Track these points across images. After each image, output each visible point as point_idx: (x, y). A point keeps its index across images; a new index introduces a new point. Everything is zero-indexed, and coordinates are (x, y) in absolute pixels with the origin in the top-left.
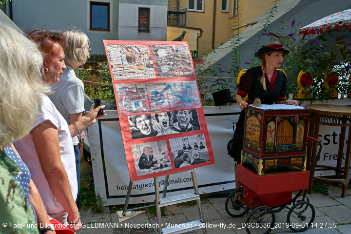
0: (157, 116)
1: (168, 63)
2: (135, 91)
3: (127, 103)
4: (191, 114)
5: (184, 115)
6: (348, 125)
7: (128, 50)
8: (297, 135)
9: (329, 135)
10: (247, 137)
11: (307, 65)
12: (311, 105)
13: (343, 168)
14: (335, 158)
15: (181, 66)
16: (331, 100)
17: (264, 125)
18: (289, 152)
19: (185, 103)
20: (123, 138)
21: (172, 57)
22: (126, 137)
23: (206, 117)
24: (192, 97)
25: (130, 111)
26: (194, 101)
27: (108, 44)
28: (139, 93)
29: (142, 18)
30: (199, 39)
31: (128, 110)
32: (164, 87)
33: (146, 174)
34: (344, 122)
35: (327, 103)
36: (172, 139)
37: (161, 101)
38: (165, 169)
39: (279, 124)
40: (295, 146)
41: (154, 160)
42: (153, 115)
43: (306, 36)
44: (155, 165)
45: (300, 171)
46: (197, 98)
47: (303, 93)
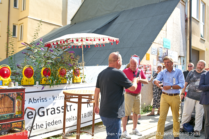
47: (45, 80)
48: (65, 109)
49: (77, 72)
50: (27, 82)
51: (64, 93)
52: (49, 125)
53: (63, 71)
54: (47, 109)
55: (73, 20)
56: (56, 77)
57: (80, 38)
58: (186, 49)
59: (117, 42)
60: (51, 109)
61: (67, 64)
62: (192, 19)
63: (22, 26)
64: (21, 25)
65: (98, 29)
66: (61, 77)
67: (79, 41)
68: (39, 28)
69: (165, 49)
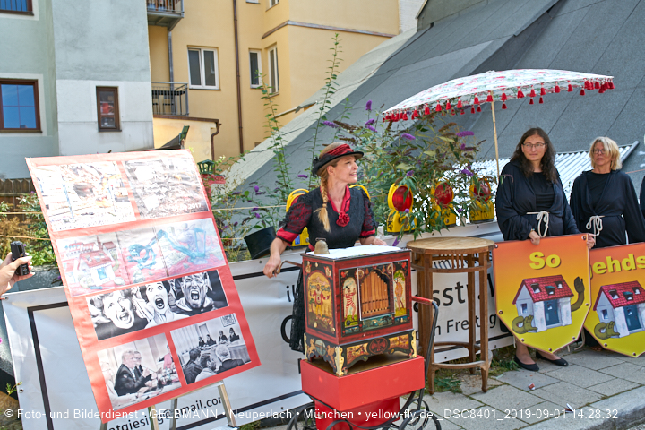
0: (143, 290)
1: (157, 191)
2: (96, 248)
3: (83, 273)
4: (208, 280)
5: (194, 283)
6: (477, 269)
7: (77, 174)
8: (395, 296)
9: (451, 289)
10: (310, 310)
11: (400, 174)
12: (415, 241)
13: (478, 342)
14: (465, 327)
15: (182, 194)
16: (445, 230)
17: (337, 286)
18: (385, 327)
19: (195, 261)
20: (80, 340)
21: (163, 179)
22: (84, 338)
23: (236, 281)
24: (207, 248)
25: (89, 287)
26: (211, 254)
27: (37, 165)
28: (105, 251)
29: (104, 105)
30: (215, 137)
31: (86, 286)
32: (152, 235)
33: (131, 403)
34: (470, 265)
35: (440, 236)
36: (176, 330)
37: (148, 262)
38: (167, 388)
39: (361, 281)
40: (394, 315)
41: (144, 375)
42: (135, 289)
43: (394, 124)
44: (147, 383)
45: (408, 357)
46: (217, 249)
47: (400, 222)
55: (423, 16)
63: (272, 52)
64: (271, 50)
65: (515, 36)
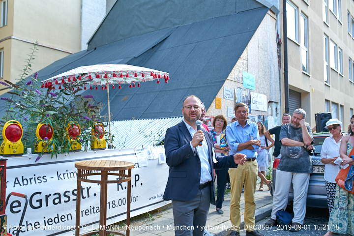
14: (87, 213)
16: (73, 153)
47: (43, 146)
48: (78, 195)
49: (98, 131)
50: (11, 148)
51: (76, 166)
52: (50, 223)
53: (73, 129)
54: (46, 196)
56: (62, 139)
57: (103, 73)
58: (280, 90)
59: (166, 79)
60: (54, 195)
61: (80, 116)
62: (288, 41)
65: (135, 57)
66: (72, 140)
67: (103, 78)
68: (33, 57)
69: (246, 90)
